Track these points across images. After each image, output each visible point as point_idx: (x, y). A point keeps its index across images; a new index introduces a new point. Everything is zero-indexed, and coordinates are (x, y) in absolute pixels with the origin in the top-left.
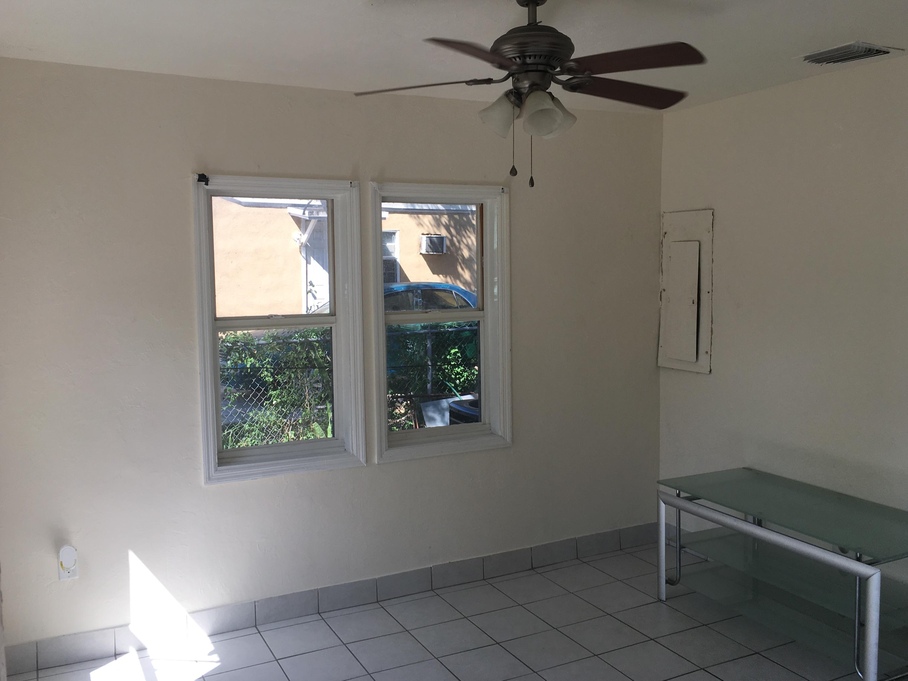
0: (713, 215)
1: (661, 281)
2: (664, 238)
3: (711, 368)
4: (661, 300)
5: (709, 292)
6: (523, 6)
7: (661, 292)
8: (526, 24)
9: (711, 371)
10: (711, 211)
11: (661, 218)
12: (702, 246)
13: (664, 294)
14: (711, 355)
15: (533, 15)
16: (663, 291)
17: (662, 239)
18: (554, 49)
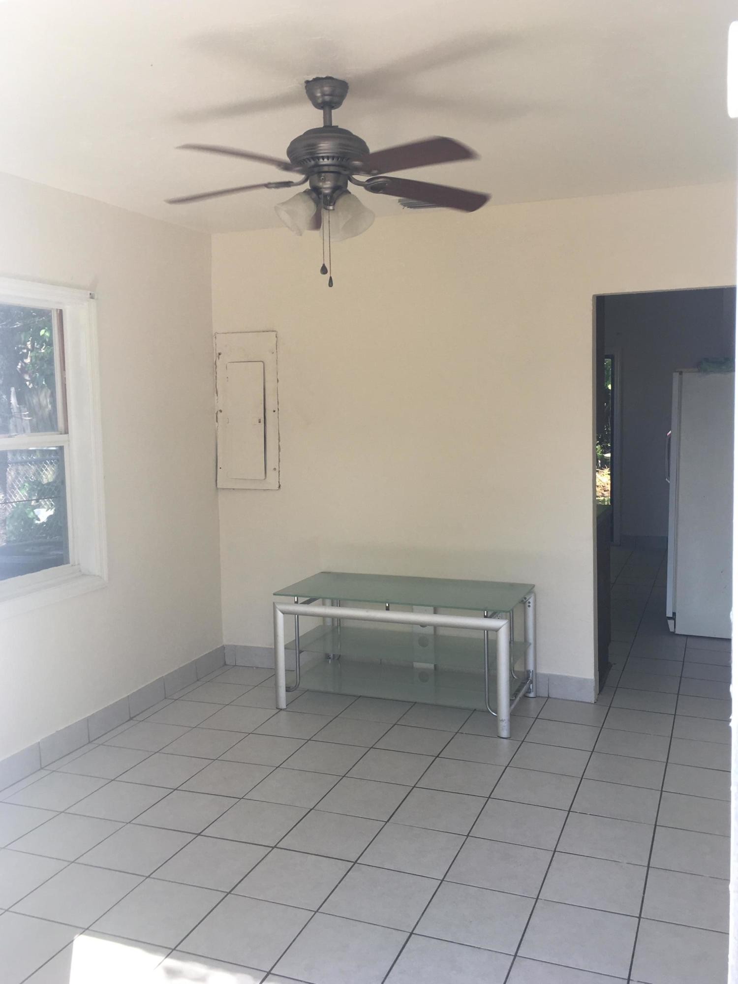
0: (276, 337)
1: (216, 401)
2: (219, 359)
3: (280, 483)
4: (217, 421)
5: (274, 411)
6: (319, 109)
7: (217, 414)
8: (322, 126)
9: (279, 487)
10: (275, 333)
11: (214, 339)
12: (266, 366)
13: (220, 415)
14: (279, 471)
15: (328, 118)
16: (219, 412)
17: (215, 360)
18: (347, 151)
